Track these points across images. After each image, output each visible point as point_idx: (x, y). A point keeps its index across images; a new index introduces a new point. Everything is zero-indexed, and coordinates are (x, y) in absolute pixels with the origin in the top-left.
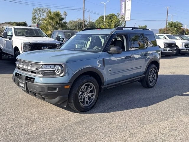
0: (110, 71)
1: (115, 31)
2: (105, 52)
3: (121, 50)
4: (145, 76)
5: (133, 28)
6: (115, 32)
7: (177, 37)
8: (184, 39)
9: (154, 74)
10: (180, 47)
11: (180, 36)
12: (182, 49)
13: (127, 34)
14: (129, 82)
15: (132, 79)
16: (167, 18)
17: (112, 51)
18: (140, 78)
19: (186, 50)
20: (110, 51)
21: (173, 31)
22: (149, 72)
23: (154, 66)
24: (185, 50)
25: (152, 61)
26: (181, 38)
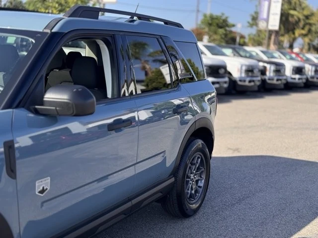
0: (42, 192)
1: (67, 18)
2: (17, 107)
3: (90, 101)
4: (176, 180)
5: (132, 15)
6: (67, 23)
7: (228, 51)
8: (241, 56)
9: (198, 169)
10: (236, 75)
11: (234, 49)
12: (240, 81)
13: (113, 37)
14: (123, 216)
15: (134, 201)
16: (198, 6)
17: (51, 103)
18: (160, 191)
19: (250, 82)
20: (42, 103)
21: (215, 37)
22: (186, 166)
23: (200, 143)
24: (247, 83)
25: (197, 128)
26: (237, 53)
